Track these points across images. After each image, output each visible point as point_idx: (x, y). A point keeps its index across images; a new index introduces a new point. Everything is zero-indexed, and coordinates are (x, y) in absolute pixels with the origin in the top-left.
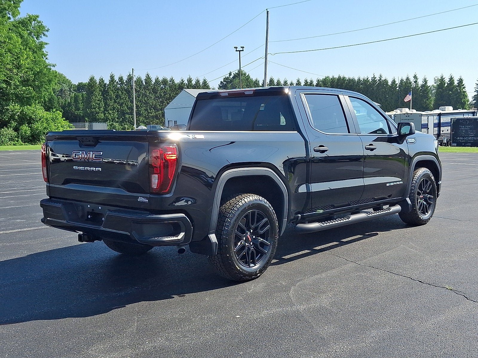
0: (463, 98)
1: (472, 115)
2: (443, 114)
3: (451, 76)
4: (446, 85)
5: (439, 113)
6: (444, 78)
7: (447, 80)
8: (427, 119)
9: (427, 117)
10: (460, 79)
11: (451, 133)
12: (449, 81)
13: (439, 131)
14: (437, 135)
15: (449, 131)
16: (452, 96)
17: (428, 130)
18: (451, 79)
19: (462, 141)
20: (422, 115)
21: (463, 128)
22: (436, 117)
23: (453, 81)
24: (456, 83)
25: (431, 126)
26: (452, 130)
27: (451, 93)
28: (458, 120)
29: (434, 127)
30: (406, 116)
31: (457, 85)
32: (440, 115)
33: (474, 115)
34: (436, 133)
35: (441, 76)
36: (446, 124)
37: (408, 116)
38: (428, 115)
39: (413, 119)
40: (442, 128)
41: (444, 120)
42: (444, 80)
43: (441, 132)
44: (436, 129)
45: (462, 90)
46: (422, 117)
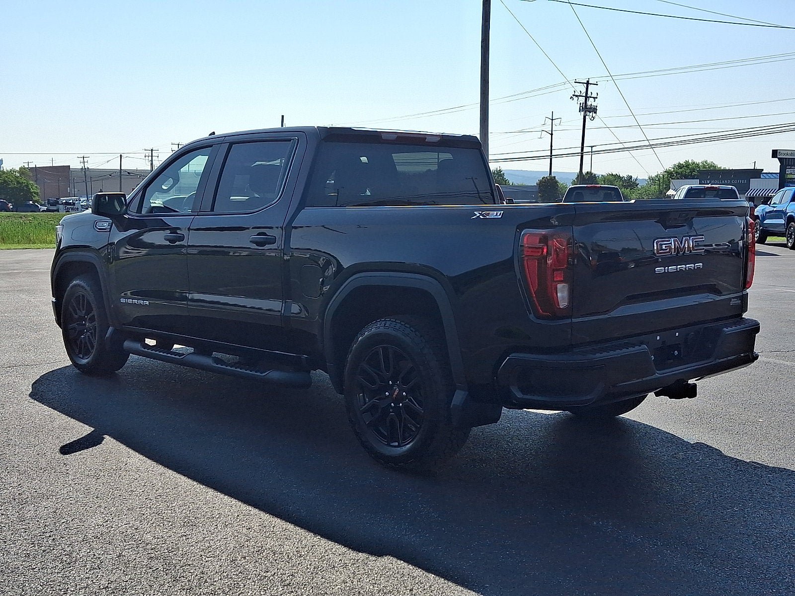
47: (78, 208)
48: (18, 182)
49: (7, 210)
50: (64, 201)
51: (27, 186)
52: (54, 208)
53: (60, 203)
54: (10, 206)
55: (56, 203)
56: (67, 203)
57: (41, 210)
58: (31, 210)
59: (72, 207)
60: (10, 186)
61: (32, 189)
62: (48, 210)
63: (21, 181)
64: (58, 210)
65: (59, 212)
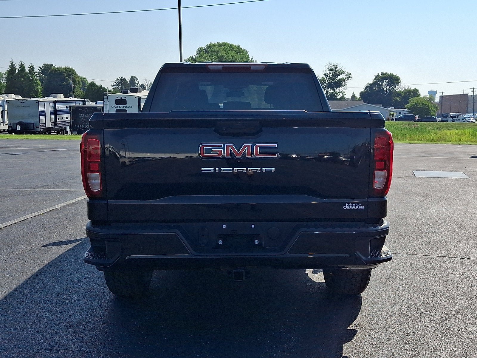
0: (35, 86)
1: (82, 103)
2: (58, 101)
3: (21, 63)
4: (17, 72)
5: (54, 100)
6: (14, 65)
7: (17, 67)
8: (44, 106)
9: (44, 104)
10: (31, 66)
11: (70, 121)
12: (20, 68)
13: (56, 118)
14: (53, 123)
15: (69, 119)
16: (24, 84)
17: (45, 118)
18: (22, 66)
19: (83, 129)
20: (39, 102)
21: (83, 116)
22: (52, 104)
23: (24, 67)
24: (27, 70)
25: (48, 113)
26: (72, 118)
27: (22, 80)
28: (78, 108)
29: (51, 115)
30: (21, 103)
31: (29, 72)
32: (55, 102)
33: (84, 104)
34: (53, 120)
35: (11, 62)
36: (63, 112)
37: (23, 102)
38: (44, 102)
39: (29, 106)
40: (58, 116)
41: (59, 107)
42: (14, 66)
43: (58, 120)
44: (53, 117)
45: (34, 78)
46: (39, 104)
47: (460, 120)
48: (423, 104)
49: (415, 120)
50: (452, 115)
51: (428, 106)
52: (445, 119)
53: (449, 116)
54: (417, 118)
55: (447, 116)
56: (453, 117)
57: (438, 121)
58: (431, 121)
59: (457, 119)
60: (418, 107)
61: (431, 108)
62: (442, 121)
63: (425, 103)
64: (447, 121)
65: (448, 122)
